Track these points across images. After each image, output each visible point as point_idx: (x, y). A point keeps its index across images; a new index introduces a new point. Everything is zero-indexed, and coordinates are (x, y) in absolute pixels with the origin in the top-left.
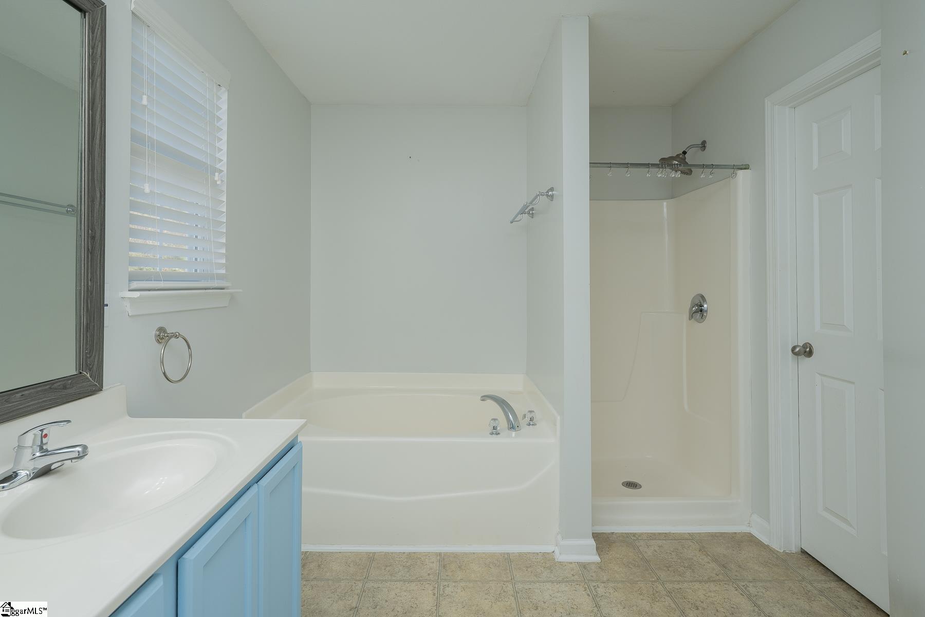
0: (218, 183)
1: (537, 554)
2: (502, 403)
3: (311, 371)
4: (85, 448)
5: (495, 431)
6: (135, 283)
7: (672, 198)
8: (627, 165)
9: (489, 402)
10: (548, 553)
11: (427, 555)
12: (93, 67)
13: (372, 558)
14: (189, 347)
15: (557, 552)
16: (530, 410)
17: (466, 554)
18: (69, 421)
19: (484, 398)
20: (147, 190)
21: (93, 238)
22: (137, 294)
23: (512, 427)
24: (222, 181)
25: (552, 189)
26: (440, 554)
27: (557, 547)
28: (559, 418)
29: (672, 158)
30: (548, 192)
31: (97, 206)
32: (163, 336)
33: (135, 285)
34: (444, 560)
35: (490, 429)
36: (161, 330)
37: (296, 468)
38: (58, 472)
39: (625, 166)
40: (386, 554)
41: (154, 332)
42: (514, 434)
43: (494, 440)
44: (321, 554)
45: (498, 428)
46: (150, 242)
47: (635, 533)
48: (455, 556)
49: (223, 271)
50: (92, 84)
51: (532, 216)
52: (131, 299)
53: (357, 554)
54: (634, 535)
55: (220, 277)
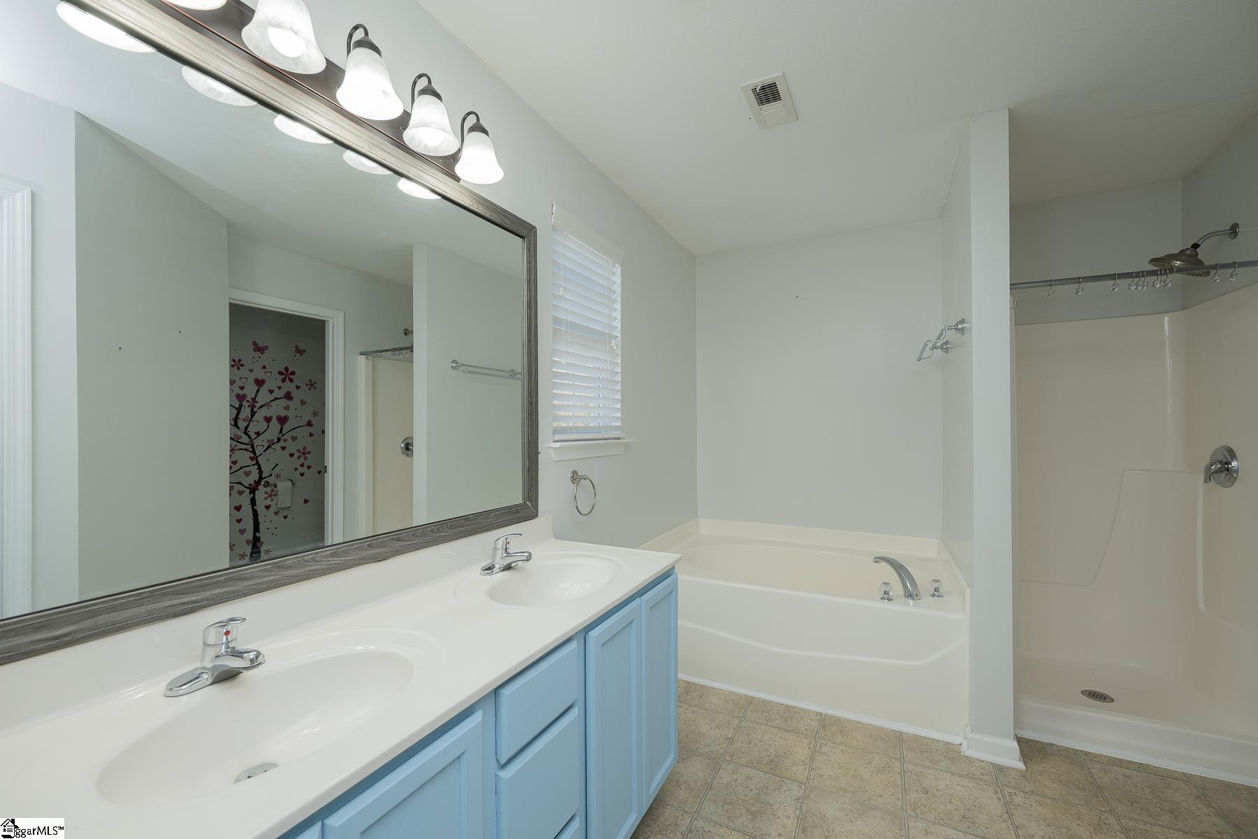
0: (615, 348)
1: (939, 741)
2: (899, 568)
3: (697, 517)
4: (530, 555)
5: (886, 597)
6: (557, 435)
7: (1182, 310)
8: (1077, 280)
9: (884, 564)
10: (952, 744)
11: (806, 711)
12: (530, 277)
13: (750, 701)
14: (594, 488)
15: (965, 745)
16: (936, 579)
17: (849, 720)
18: (521, 535)
19: (878, 559)
20: (564, 363)
21: (531, 403)
22: (558, 445)
23: (909, 595)
24: (618, 346)
25: (962, 321)
26: (821, 714)
27: (965, 741)
28: (968, 590)
29: (1172, 257)
30: (957, 325)
31: (533, 380)
32: (575, 478)
33: (557, 437)
34: (825, 722)
35: (881, 594)
36: (574, 473)
37: (672, 594)
38: (515, 569)
39: (1077, 281)
40: (764, 701)
41: (570, 475)
42: (911, 602)
43: (885, 605)
44: (703, 687)
45: (891, 594)
46: (565, 403)
47: (1089, 753)
48: (838, 719)
49: (619, 424)
50: (529, 290)
51: (946, 351)
52: (555, 449)
53: (737, 694)
54: (1087, 754)
55: (616, 428)
